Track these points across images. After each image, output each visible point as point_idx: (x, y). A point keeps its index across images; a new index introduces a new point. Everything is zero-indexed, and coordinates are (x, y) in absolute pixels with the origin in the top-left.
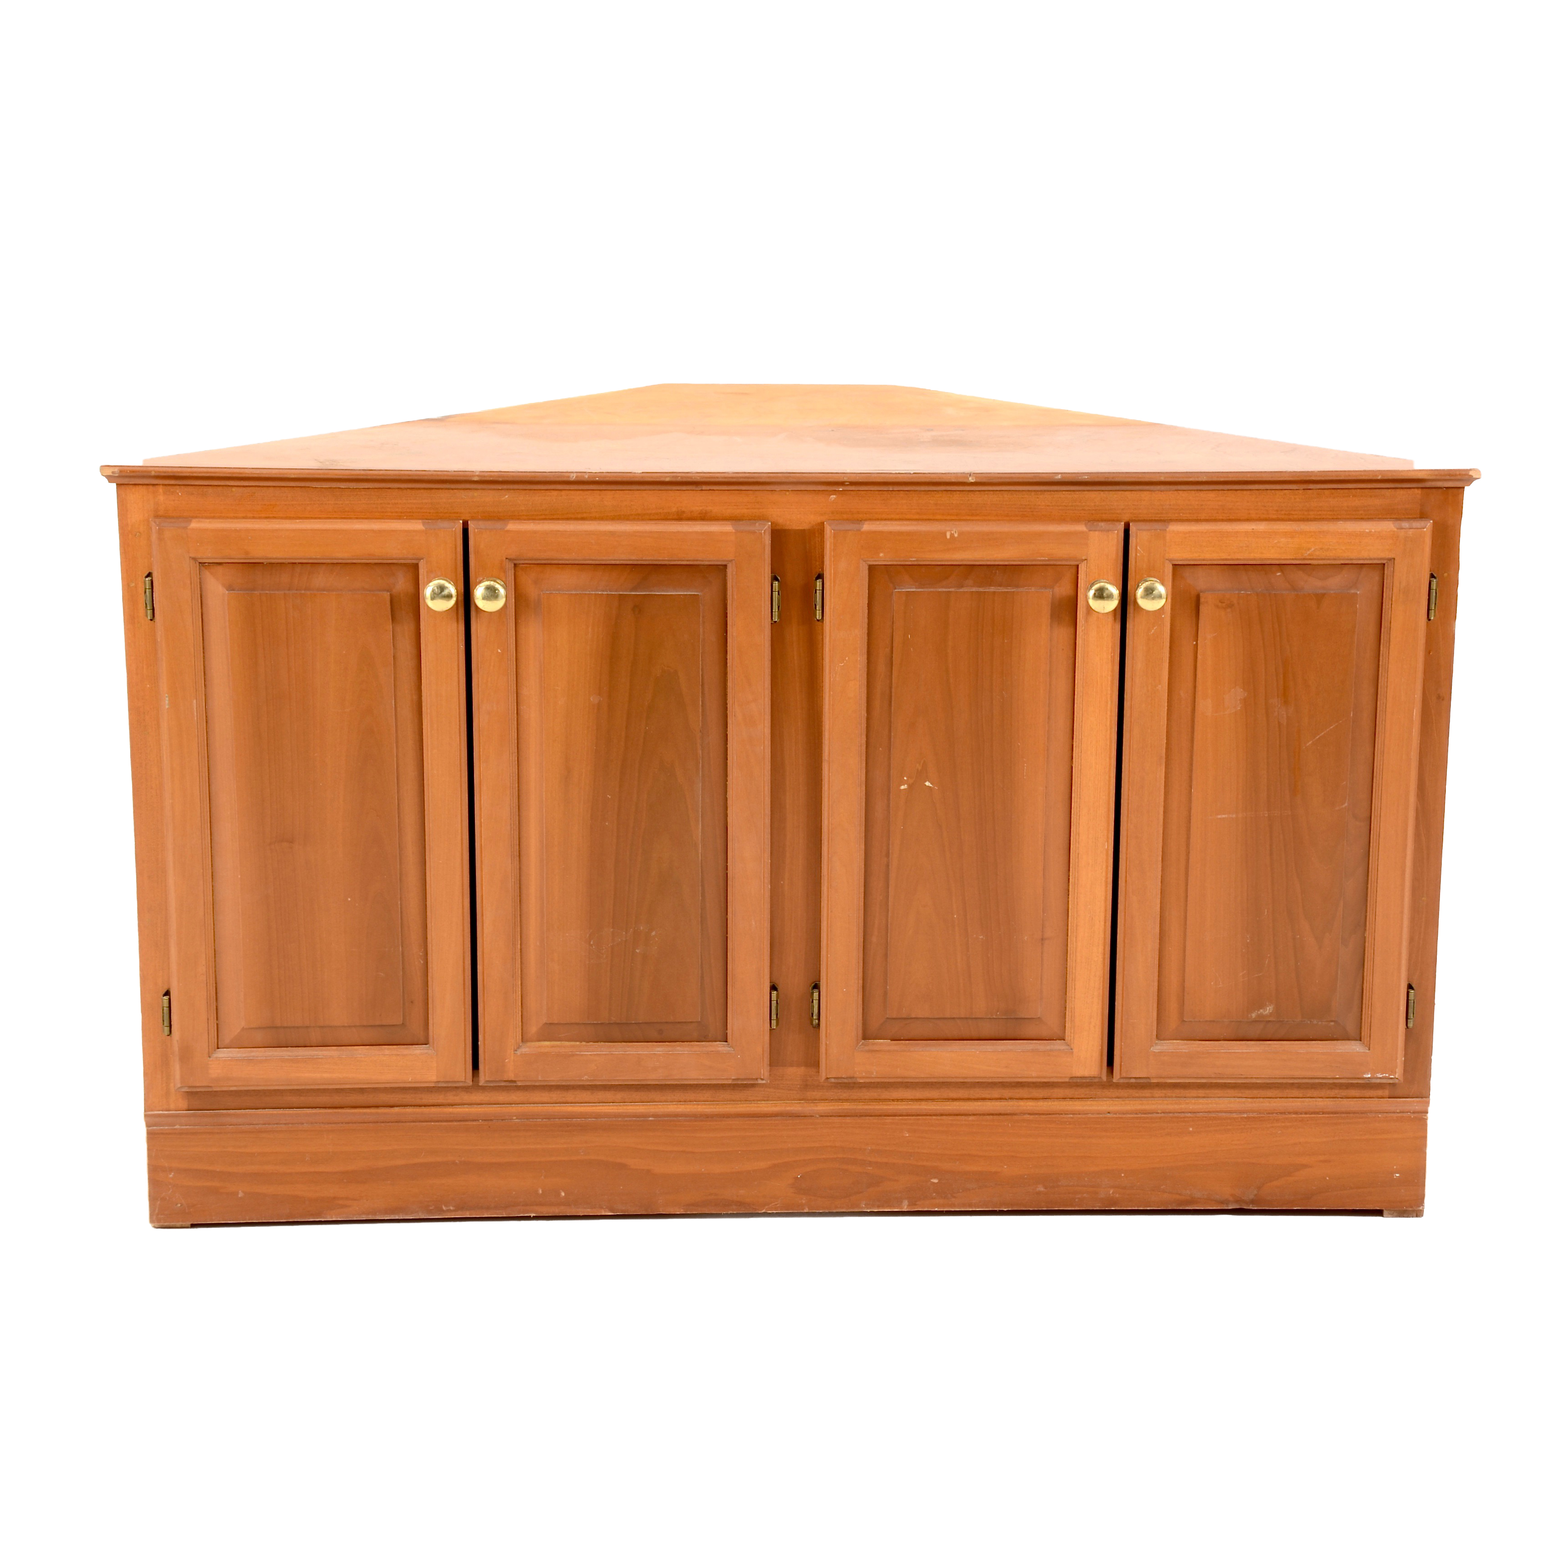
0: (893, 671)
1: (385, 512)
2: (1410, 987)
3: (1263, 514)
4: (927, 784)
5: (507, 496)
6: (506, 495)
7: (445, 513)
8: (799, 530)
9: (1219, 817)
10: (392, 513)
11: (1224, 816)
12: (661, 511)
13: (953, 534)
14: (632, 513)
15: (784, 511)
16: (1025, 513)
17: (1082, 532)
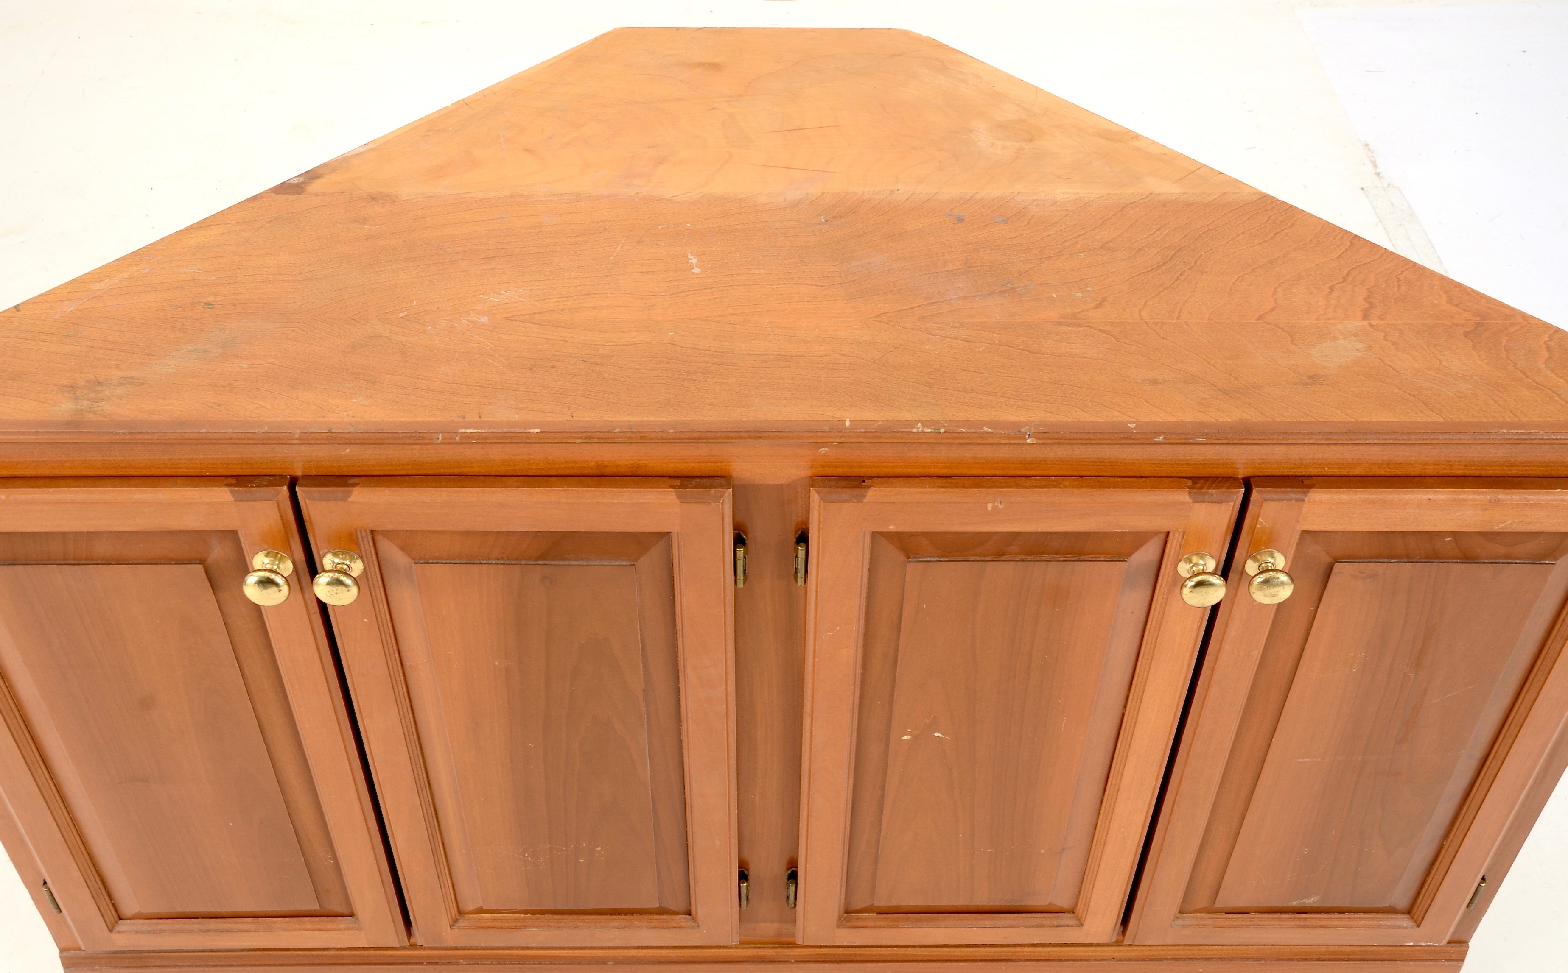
0: (901, 635)
1: (178, 468)
2: (1483, 879)
3: (1445, 469)
4: (937, 734)
5: (348, 451)
6: (347, 449)
7: (263, 469)
8: (773, 485)
9: (1300, 760)
10: (188, 469)
11: (1307, 760)
12: (573, 465)
13: (998, 506)
14: (532, 467)
15: (752, 465)
16: (1102, 467)
17: (1183, 503)
